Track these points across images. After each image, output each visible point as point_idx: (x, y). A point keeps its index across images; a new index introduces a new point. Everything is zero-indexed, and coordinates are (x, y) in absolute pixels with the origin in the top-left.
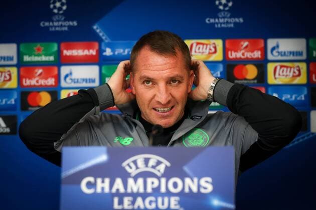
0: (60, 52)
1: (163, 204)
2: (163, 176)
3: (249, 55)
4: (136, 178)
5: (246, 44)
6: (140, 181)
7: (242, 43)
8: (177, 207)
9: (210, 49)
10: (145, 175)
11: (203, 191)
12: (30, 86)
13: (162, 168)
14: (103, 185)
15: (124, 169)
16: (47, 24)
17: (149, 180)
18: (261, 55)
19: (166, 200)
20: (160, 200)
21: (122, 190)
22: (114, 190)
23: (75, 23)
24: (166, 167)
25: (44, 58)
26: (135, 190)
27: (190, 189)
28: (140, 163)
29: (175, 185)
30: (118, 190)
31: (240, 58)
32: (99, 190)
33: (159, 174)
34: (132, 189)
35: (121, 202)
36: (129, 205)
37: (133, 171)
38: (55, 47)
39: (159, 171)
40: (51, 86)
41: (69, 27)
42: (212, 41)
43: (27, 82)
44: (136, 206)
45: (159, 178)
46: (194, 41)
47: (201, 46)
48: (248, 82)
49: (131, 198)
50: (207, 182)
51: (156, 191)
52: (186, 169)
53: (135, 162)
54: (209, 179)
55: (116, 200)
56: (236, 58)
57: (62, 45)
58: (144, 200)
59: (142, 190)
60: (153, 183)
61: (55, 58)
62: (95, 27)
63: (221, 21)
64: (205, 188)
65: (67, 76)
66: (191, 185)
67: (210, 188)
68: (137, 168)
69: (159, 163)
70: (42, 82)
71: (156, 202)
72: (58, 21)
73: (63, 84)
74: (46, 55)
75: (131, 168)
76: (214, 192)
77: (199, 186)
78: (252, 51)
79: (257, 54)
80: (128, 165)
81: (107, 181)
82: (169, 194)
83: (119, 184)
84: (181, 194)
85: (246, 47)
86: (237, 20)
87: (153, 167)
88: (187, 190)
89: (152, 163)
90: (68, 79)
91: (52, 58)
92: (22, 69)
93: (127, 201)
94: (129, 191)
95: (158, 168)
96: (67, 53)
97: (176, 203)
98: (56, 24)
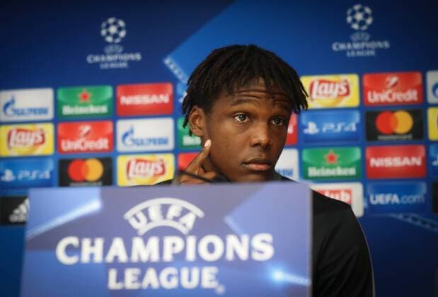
0: (115, 99)
1: (190, 279)
2: (191, 233)
3: (399, 97)
4: (146, 238)
5: (394, 80)
6: (154, 242)
7: (388, 79)
8: (214, 285)
9: (340, 90)
10: (161, 233)
11: (256, 257)
12: (73, 152)
13: (189, 220)
14: (92, 251)
15: (127, 223)
16: (97, 59)
17: (169, 241)
18: (418, 96)
19: (195, 272)
20: (185, 272)
21: (123, 258)
22: (110, 258)
23: (138, 57)
24: (197, 218)
25: (93, 110)
26: (144, 258)
27: (235, 254)
28: (155, 213)
29: (211, 248)
30: (116, 258)
31: (386, 102)
32: (85, 258)
33: (184, 231)
34: (139, 257)
35: (120, 278)
36: (133, 282)
37: (142, 226)
38: (108, 92)
39: (185, 225)
40: (103, 150)
41: (130, 62)
42: (343, 77)
43: (68, 146)
44: (145, 284)
45: (184, 237)
46: (316, 78)
47: (326, 85)
48: (399, 137)
49: (137, 271)
50: (264, 241)
51: (180, 258)
52: (229, 220)
53: (145, 212)
54: (268, 237)
55: (113, 274)
56: (380, 103)
57: (119, 89)
58: (158, 273)
59: (155, 258)
60: (174, 245)
61: (109, 109)
62: (167, 61)
63: (356, 46)
64: (261, 252)
65: (126, 135)
66: (237, 247)
67: (269, 252)
68: (149, 221)
69: (185, 212)
70: (90, 145)
71: (179, 276)
72: (114, 53)
73: (121, 147)
74: (96, 104)
75: (138, 221)
76: (275, 259)
77: (251, 249)
78: (404, 91)
79: (412, 95)
80: (135, 216)
81: (99, 243)
82: (200, 262)
83: (118, 247)
84: (221, 263)
85: (395, 85)
86: (380, 44)
87: (176, 219)
88: (230, 256)
89: (173, 212)
90: (128, 140)
91: (104, 109)
92: (60, 127)
93: (130, 275)
94: (134, 258)
95: (184, 220)
96: (126, 100)
97: (213, 277)
98: (110, 58)
